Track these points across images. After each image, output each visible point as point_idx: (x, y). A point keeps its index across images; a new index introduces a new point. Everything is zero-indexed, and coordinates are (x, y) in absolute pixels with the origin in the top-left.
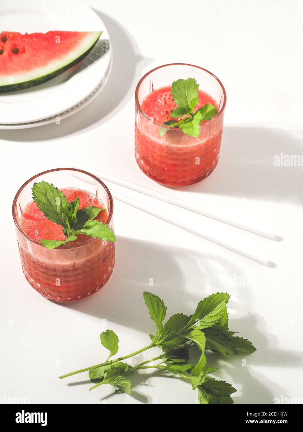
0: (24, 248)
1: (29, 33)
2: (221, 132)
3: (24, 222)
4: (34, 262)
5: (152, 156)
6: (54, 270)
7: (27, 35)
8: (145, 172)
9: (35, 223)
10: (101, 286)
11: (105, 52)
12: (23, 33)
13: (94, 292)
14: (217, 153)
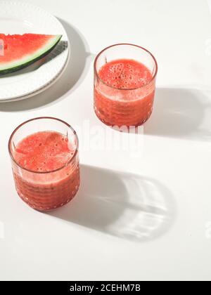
0: (16, 173)
1: (11, 34)
2: (154, 92)
3: (16, 155)
4: (24, 183)
5: (106, 109)
6: (38, 188)
7: (9, 36)
8: (101, 119)
9: (24, 155)
10: (71, 199)
11: (64, 49)
12: (6, 34)
13: (66, 203)
14: (151, 106)
